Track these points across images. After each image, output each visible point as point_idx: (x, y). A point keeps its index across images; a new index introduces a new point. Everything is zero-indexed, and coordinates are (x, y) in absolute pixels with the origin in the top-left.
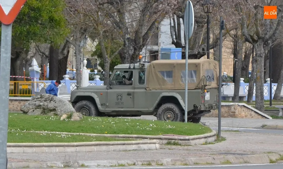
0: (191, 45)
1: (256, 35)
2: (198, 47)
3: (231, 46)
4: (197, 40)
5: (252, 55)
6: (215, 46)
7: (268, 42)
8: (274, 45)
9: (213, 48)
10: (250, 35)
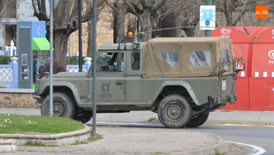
0: (58, 17)
1: (142, 4)
2: (68, 20)
3: (110, 18)
4: (66, 11)
5: (137, 29)
6: (89, 18)
7: (156, 13)
8: (165, 16)
9: (87, 20)
10: (133, 4)
